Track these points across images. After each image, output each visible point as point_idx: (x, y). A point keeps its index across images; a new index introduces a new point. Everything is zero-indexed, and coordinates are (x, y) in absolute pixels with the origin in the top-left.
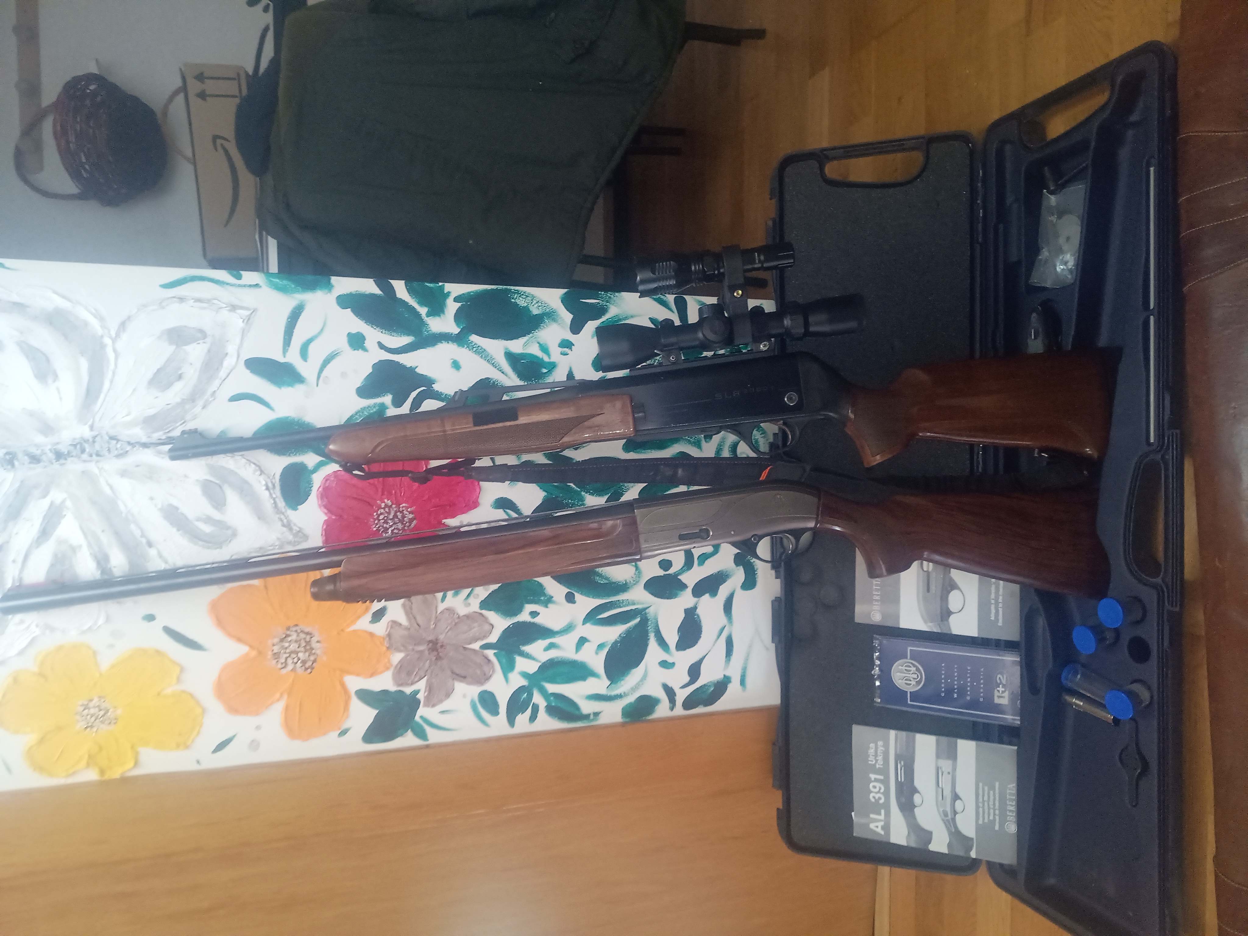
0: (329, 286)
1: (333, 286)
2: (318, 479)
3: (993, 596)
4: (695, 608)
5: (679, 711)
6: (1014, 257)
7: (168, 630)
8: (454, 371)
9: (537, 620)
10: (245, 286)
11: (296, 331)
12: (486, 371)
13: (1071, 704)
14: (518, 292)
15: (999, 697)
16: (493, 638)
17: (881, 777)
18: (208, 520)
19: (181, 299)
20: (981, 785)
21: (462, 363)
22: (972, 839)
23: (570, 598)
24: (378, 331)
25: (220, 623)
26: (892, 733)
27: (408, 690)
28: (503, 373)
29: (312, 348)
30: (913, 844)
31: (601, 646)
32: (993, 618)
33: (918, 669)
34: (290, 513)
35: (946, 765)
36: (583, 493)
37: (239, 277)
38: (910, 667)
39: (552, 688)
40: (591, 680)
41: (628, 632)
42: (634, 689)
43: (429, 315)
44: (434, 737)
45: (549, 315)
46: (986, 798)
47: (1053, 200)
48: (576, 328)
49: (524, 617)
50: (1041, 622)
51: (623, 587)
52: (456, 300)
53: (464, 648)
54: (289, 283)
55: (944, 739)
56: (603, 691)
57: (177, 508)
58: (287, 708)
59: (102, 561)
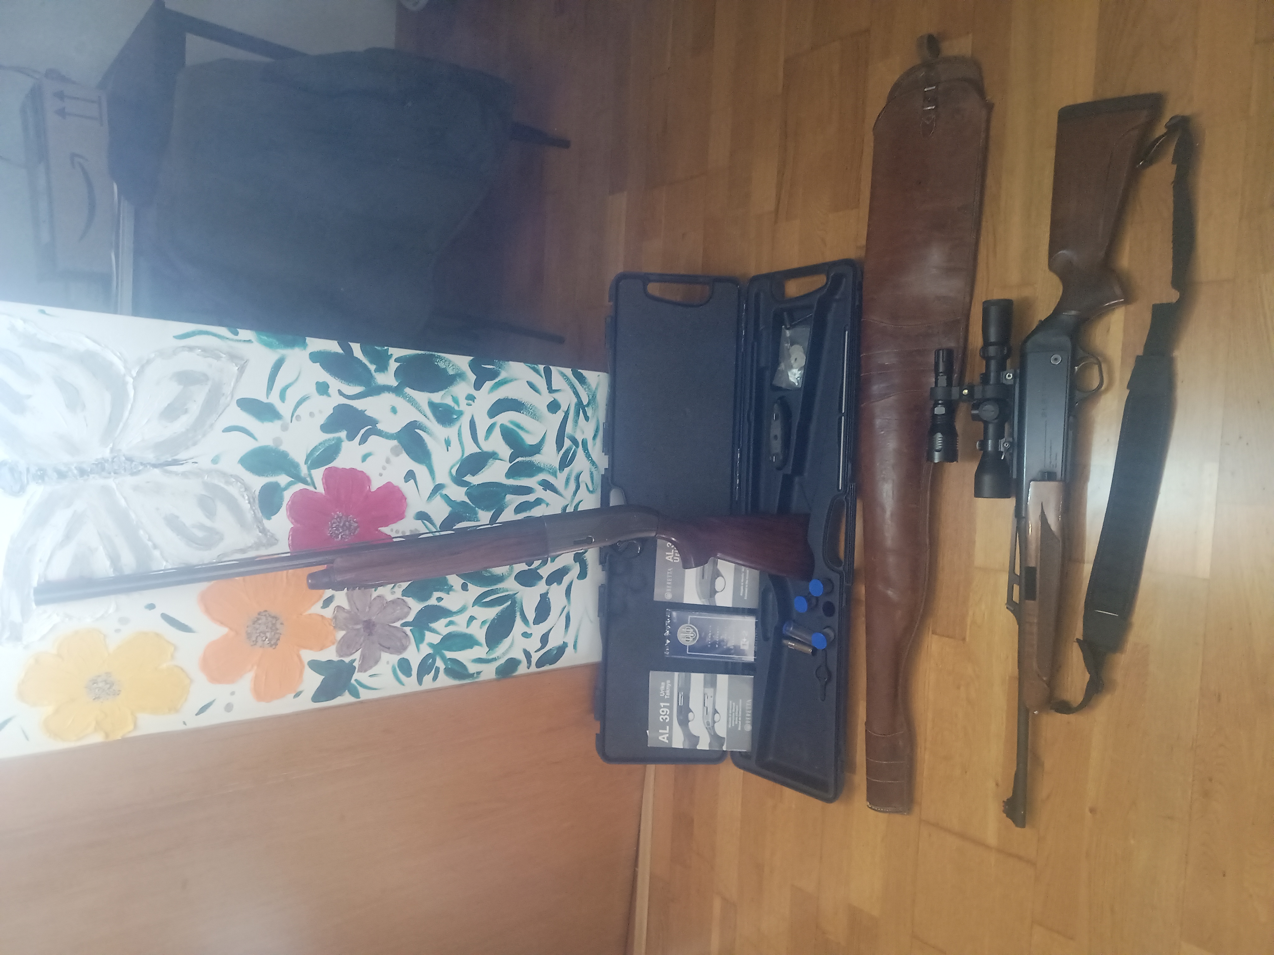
0: (304, 345)
1: (307, 345)
2: (287, 495)
3: (742, 581)
4: (547, 593)
5: (533, 669)
6: (763, 363)
7: (165, 617)
8: (391, 415)
9: (442, 604)
10: (240, 341)
11: (277, 378)
12: (415, 416)
13: (787, 646)
14: (439, 357)
15: (743, 645)
16: (410, 618)
17: (668, 704)
18: (202, 527)
19: (191, 349)
20: (731, 702)
21: (398, 409)
22: (724, 738)
23: (464, 587)
24: (339, 382)
25: (208, 611)
26: (676, 674)
27: (347, 660)
28: (426, 417)
29: (289, 392)
30: (687, 747)
31: (484, 622)
32: (741, 595)
33: (695, 631)
34: (265, 522)
35: (710, 691)
36: (477, 509)
37: (236, 334)
38: (689, 629)
39: (449, 655)
40: (476, 648)
41: (502, 612)
42: (504, 654)
43: (375, 371)
44: (365, 695)
45: (460, 376)
46: (734, 711)
47: (788, 333)
48: (478, 386)
49: (433, 601)
50: (771, 596)
51: (500, 579)
52: (396, 360)
53: (390, 626)
54: (275, 341)
55: (709, 676)
56: (484, 656)
57: (177, 517)
58: (256, 677)
59: (115, 560)
